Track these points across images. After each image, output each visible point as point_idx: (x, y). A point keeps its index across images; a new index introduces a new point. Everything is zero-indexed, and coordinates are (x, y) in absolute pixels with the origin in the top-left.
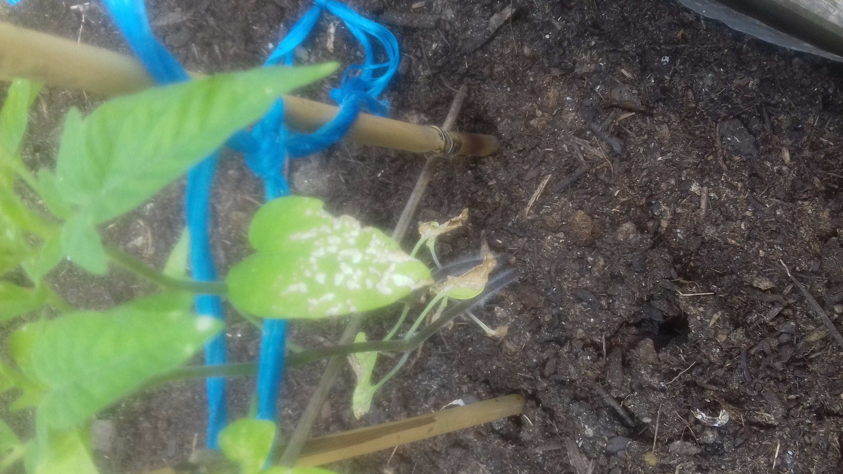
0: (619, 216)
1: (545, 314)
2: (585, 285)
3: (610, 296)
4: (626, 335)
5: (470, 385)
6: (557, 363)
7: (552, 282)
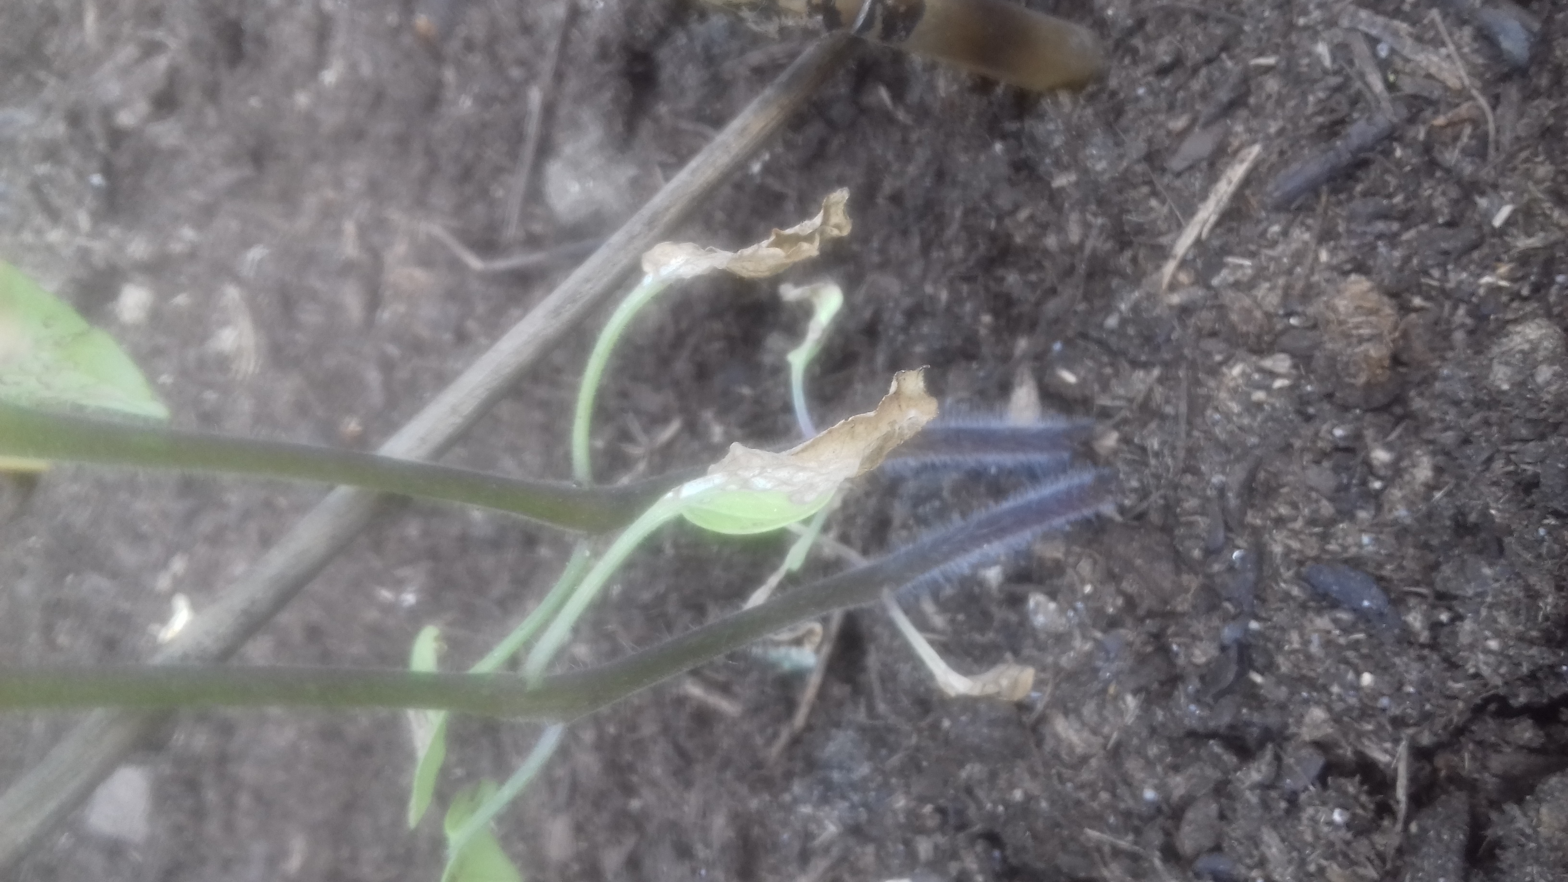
0: (1506, 306)
1: (1195, 637)
2: (1353, 550)
3: (1443, 598)
4: (1496, 748)
5: (940, 839)
6: (1222, 816)
7: (1228, 528)
